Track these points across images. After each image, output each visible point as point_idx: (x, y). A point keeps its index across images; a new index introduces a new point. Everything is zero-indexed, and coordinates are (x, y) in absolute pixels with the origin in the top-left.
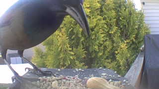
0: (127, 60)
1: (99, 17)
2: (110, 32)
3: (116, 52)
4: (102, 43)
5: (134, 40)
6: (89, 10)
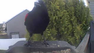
0: (80, 36)
1: (65, 11)
2: (71, 20)
4: (66, 26)
5: (85, 24)
6: (59, 7)
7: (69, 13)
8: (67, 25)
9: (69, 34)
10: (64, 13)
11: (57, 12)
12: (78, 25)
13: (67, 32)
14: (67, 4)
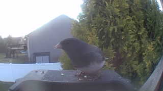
1: (129, 18)
2: (139, 33)
3: (144, 54)
4: (131, 44)
6: (118, 10)
7: (136, 22)
8: (132, 42)
9: (135, 58)
10: (128, 22)
11: (116, 20)
12: (149, 42)
13: (132, 55)
14: (132, 7)
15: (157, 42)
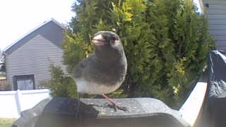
0: (184, 86)
1: (145, 24)
2: (160, 46)
3: (169, 75)
4: (148, 61)
5: (194, 58)
6: (130, 15)
7: (156, 31)
8: (150, 59)
9: (156, 81)
10: (144, 31)
11: (125, 29)
12: (177, 58)
13: (151, 77)
14: (150, 10)
15: (191, 59)
